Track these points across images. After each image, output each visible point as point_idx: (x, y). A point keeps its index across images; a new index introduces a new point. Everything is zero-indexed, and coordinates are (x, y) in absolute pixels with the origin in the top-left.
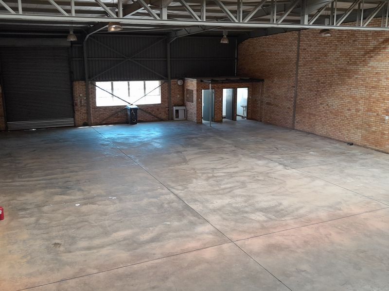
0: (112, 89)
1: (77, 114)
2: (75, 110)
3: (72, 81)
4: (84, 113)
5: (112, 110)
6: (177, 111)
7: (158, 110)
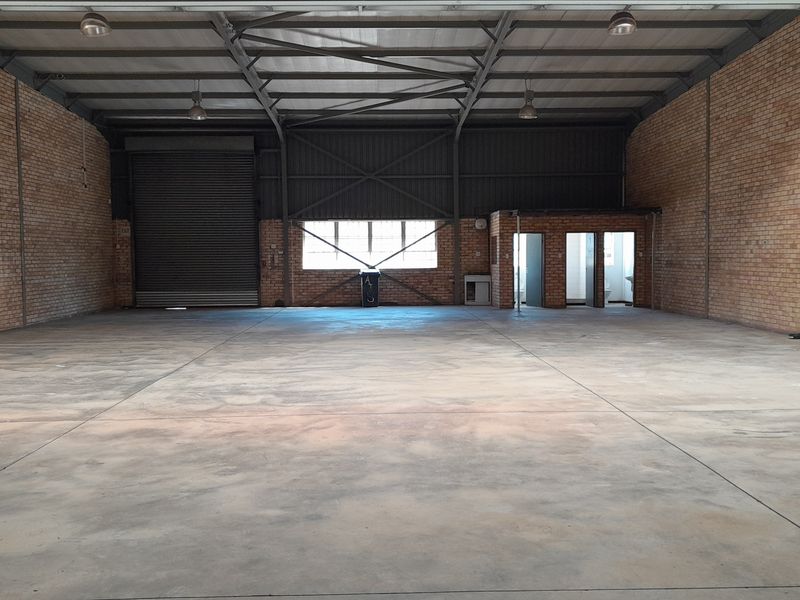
0: (336, 236)
1: (265, 284)
2: (262, 274)
3: (258, 219)
4: (278, 282)
5: (334, 279)
6: (472, 285)
7: (431, 282)
